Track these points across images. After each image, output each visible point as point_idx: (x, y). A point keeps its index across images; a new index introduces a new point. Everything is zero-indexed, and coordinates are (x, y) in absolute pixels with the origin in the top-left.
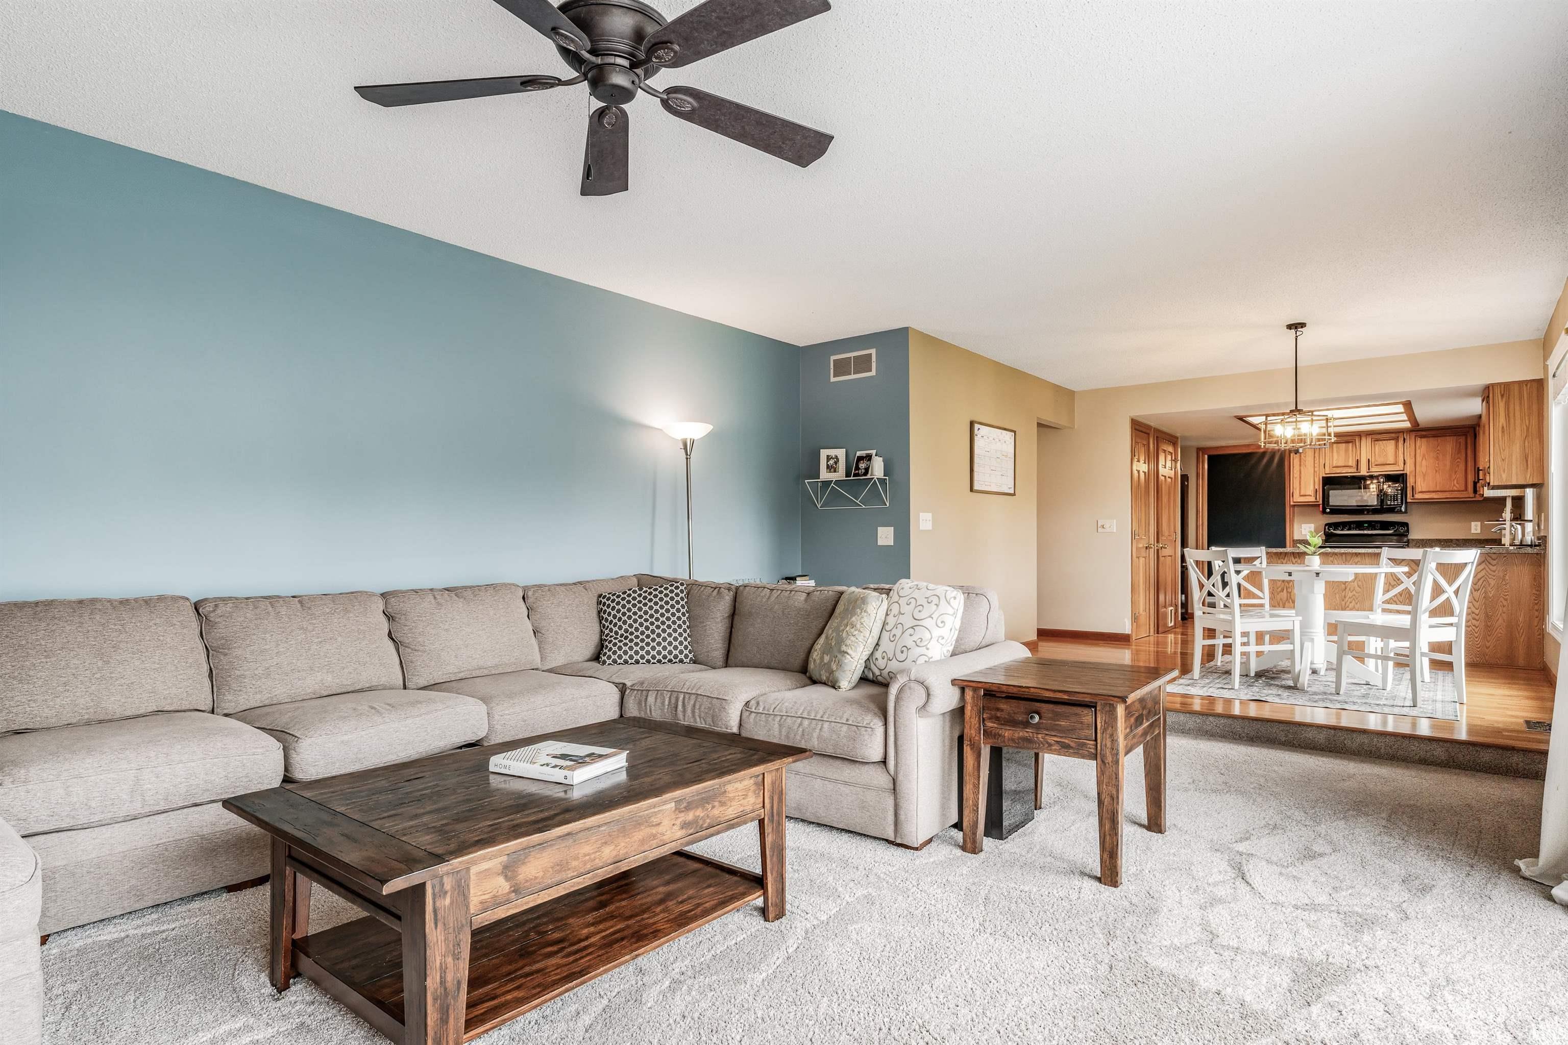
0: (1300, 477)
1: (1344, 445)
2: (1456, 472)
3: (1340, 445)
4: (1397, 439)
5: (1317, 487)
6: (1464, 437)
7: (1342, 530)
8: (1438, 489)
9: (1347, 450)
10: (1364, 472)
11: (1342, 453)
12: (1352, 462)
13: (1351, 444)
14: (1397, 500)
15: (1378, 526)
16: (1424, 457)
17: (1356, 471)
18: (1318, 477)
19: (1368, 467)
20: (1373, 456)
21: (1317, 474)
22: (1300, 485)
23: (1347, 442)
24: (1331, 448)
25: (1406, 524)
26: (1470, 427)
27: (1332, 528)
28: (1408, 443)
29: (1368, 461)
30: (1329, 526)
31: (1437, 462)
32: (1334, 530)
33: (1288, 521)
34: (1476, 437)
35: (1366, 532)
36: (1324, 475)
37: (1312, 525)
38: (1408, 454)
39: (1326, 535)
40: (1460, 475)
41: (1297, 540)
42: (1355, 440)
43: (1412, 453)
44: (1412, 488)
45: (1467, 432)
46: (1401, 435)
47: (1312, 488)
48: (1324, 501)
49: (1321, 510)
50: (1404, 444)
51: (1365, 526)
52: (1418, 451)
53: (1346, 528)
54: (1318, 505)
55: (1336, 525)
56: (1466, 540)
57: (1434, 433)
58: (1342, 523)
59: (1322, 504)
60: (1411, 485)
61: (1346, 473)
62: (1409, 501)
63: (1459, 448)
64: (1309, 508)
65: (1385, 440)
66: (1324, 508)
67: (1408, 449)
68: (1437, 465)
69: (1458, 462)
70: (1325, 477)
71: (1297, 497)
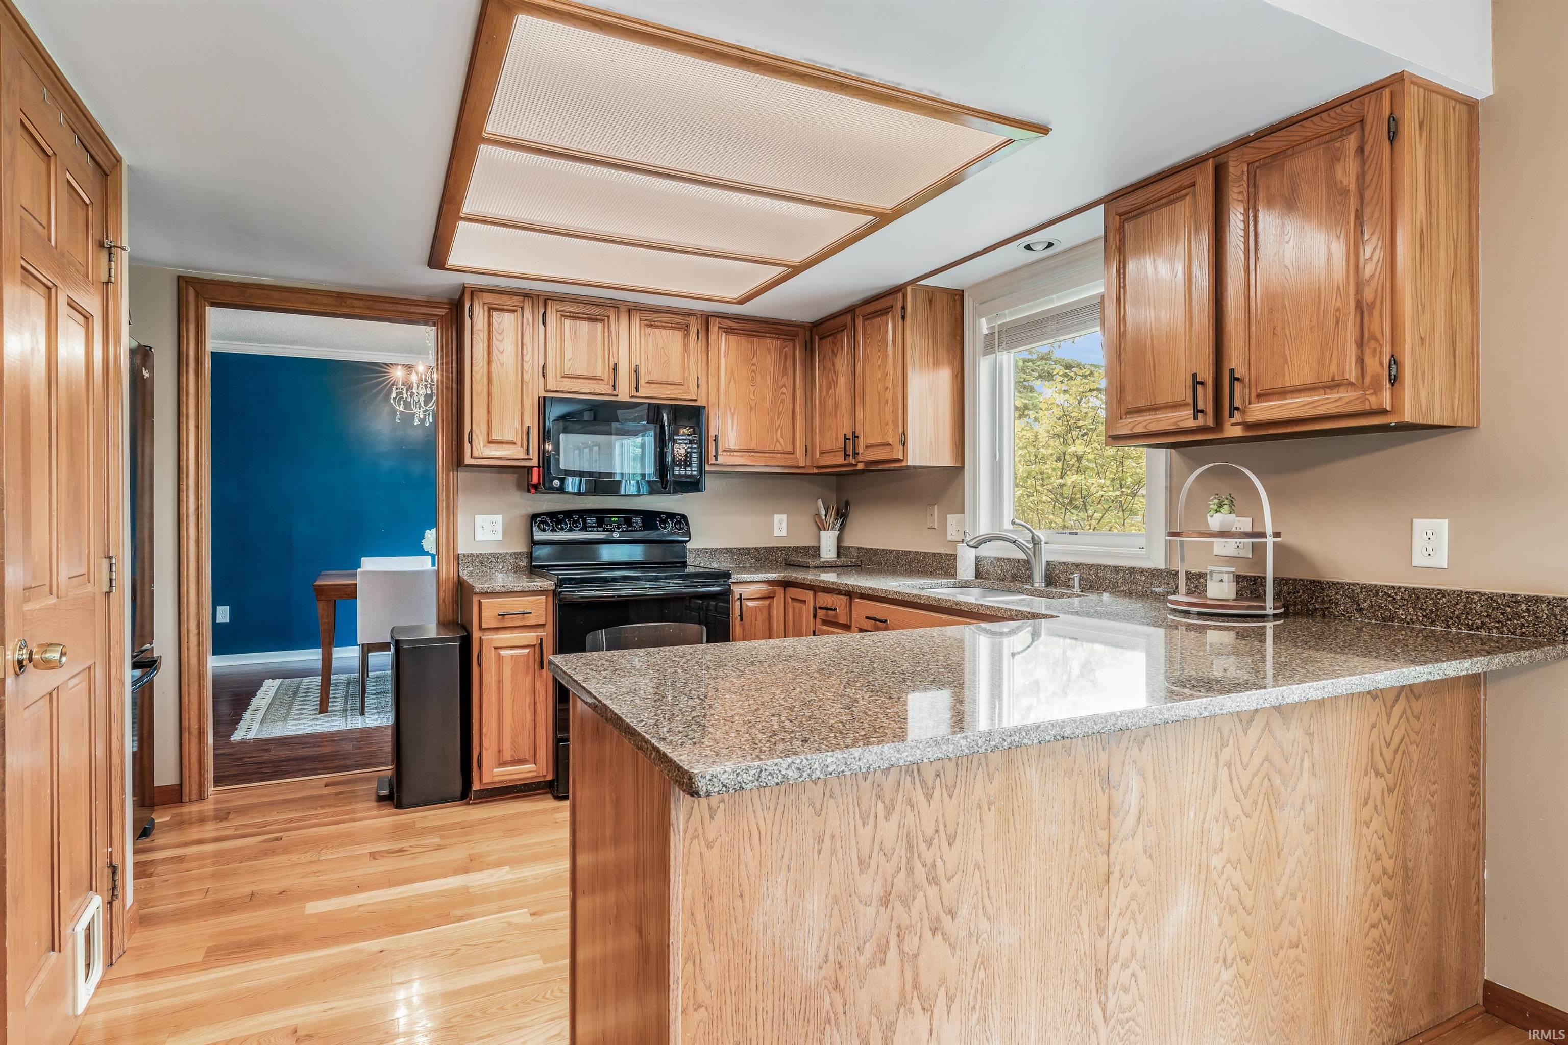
0: (489, 394)
1: (586, 324)
2: (780, 413)
3: (578, 323)
4: (685, 328)
5: (528, 422)
6: (791, 344)
7: (571, 530)
8: (753, 446)
9: (592, 338)
10: (624, 395)
11: (583, 342)
12: (601, 371)
13: (600, 325)
14: (690, 465)
15: (637, 521)
16: (731, 375)
17: (610, 392)
18: (530, 396)
19: (634, 385)
20: (643, 360)
21: (527, 387)
22: (489, 412)
23: (593, 319)
24: (559, 329)
25: (684, 517)
26: (800, 325)
27: (548, 525)
28: (704, 340)
29: (634, 367)
30: (542, 522)
31: (752, 389)
32: (553, 530)
33: (442, 505)
34: (809, 348)
35: (616, 535)
36: (543, 394)
37: (499, 519)
38: (704, 364)
39: (534, 543)
40: (786, 421)
41: (464, 555)
42: (608, 317)
43: (712, 364)
44: (715, 440)
45: (796, 335)
46: (692, 321)
47: (517, 424)
48: (546, 460)
49: (535, 480)
50: (697, 343)
51: (614, 522)
52: (723, 361)
53: (577, 527)
54: (530, 469)
55: (556, 519)
56: (769, 550)
57: (747, 326)
58: (568, 514)
59: (539, 467)
60: (712, 433)
61: (590, 394)
62: (707, 468)
63: (785, 368)
64: (504, 475)
65: (664, 327)
66: (547, 478)
67: (704, 356)
68: (752, 397)
69: (783, 393)
70: (544, 398)
71: (484, 446)
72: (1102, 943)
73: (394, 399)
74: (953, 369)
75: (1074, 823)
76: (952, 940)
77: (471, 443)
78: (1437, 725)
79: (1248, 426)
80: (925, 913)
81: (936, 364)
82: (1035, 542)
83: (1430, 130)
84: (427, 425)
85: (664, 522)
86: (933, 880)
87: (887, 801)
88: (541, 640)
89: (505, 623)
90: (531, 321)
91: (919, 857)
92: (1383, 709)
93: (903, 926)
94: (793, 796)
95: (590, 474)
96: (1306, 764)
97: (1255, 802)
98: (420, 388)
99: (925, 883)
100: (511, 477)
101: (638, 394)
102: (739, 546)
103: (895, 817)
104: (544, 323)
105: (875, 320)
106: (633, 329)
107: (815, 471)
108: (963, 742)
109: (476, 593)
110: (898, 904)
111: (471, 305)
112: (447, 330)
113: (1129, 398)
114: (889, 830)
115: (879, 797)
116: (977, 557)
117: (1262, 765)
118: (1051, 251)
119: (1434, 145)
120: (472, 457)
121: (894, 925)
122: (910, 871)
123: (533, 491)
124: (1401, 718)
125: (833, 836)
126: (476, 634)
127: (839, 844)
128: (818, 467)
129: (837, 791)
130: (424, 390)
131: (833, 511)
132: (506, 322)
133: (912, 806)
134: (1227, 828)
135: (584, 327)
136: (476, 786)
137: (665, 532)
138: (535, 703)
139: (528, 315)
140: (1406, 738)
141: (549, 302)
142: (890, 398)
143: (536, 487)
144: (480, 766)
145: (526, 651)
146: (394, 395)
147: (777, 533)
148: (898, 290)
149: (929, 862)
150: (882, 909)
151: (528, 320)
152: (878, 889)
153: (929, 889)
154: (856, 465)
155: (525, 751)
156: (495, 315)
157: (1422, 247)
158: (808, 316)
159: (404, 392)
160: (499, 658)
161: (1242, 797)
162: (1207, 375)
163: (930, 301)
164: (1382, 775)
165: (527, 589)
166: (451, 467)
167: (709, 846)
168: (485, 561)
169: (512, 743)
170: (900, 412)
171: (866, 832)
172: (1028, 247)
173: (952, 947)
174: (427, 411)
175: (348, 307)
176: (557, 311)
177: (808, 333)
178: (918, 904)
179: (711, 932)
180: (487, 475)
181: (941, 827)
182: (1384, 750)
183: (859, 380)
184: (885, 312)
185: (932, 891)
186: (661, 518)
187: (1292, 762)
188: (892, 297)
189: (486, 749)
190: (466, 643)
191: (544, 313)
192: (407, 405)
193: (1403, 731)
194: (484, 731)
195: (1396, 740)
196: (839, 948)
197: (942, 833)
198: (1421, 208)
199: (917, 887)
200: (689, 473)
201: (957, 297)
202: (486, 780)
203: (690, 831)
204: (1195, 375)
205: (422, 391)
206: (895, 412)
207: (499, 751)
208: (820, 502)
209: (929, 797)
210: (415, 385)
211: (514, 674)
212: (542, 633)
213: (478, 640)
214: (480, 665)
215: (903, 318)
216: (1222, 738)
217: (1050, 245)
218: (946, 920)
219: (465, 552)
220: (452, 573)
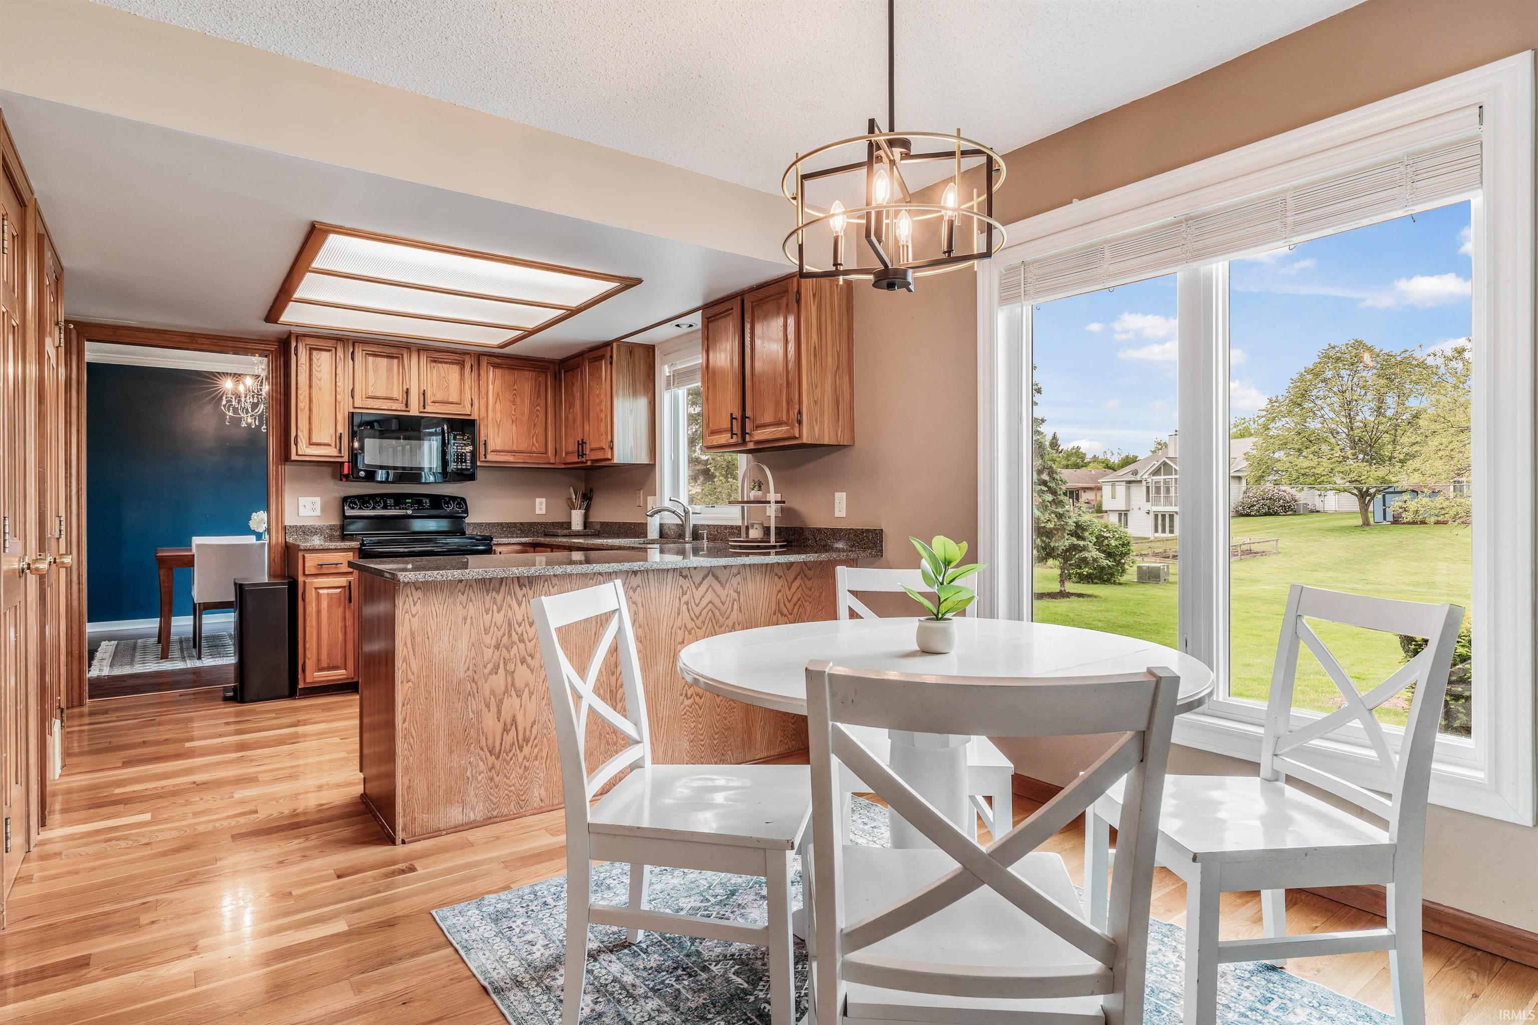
0: (310, 410)
1: (385, 360)
2: (535, 425)
3: (379, 359)
4: (462, 364)
5: (340, 429)
6: (544, 375)
7: (374, 508)
8: (515, 448)
9: (390, 369)
10: (414, 410)
11: (383, 372)
12: (397, 393)
13: (395, 361)
14: (465, 462)
15: (427, 502)
16: (497, 397)
17: (404, 409)
18: (342, 411)
19: (422, 404)
20: (429, 386)
21: (340, 405)
22: (310, 423)
23: (390, 357)
24: (364, 363)
25: (463, 500)
26: (552, 362)
27: (357, 505)
28: (476, 372)
29: (422, 391)
30: (351, 502)
31: (513, 407)
32: (360, 508)
33: (273, 490)
34: (557, 377)
35: (410, 512)
36: (352, 410)
37: (318, 500)
38: (476, 389)
39: (345, 517)
40: (540, 430)
41: (290, 526)
42: (403, 355)
43: (483, 389)
44: (485, 444)
45: (548, 369)
46: (467, 358)
47: (332, 431)
48: (354, 456)
49: (346, 471)
50: (471, 374)
51: (408, 503)
52: (491, 387)
53: (379, 506)
54: (342, 463)
55: (363, 500)
56: (531, 525)
57: (509, 362)
58: (372, 497)
59: (349, 462)
60: (482, 439)
61: (388, 410)
62: (478, 464)
63: (539, 391)
64: (322, 468)
65: (446, 363)
66: (355, 470)
67: (477, 383)
68: (513, 413)
69: (537, 410)
70: (353, 413)
71: (307, 447)
72: (613, 679)
73: (225, 406)
74: (648, 398)
75: (597, 623)
76: (532, 667)
77: (296, 445)
78: (824, 594)
79: (757, 442)
80: (518, 655)
81: (635, 394)
82: (686, 512)
83: (821, 298)
84: (253, 427)
85: (447, 503)
86: (522, 640)
87: (499, 605)
88: (350, 582)
89: (322, 571)
90: (342, 357)
91: (515, 630)
92: (786, 583)
93: (507, 658)
94: (452, 599)
95: (395, 468)
96: (736, 606)
97: (703, 622)
98: (248, 398)
99: (518, 642)
100: (327, 470)
101: (425, 411)
102: (507, 522)
103: (502, 612)
104: (353, 359)
105: (595, 363)
106: (421, 364)
107: (563, 466)
108: (516, 571)
109: (301, 550)
110: (504, 649)
111: (296, 346)
112: (276, 361)
113: (711, 425)
114: (499, 618)
115: (494, 603)
116: (661, 524)
117: (707, 605)
118: (691, 329)
119: (823, 305)
120: (297, 454)
121: (502, 658)
122: (510, 636)
123: (344, 479)
124: (798, 588)
125: (472, 618)
126: (301, 579)
127: (474, 621)
128: (565, 464)
129: (473, 598)
130: (251, 400)
131: (580, 495)
132: (323, 360)
133: (511, 608)
134: (687, 632)
135: (383, 362)
136: (301, 685)
137: (451, 508)
138: (345, 627)
139: (340, 353)
140: (802, 599)
141: (356, 344)
142: (604, 417)
143: (347, 477)
144: (304, 671)
145: (338, 590)
146: (224, 402)
147: (538, 512)
148: (609, 344)
149: (520, 633)
150: (496, 651)
151: (340, 357)
152: (494, 642)
153: (519, 644)
154: (586, 462)
155: (339, 661)
156: (315, 353)
157: (815, 356)
158: (558, 356)
159: (233, 400)
160: (318, 595)
161: (695, 619)
162: (737, 414)
163: (631, 352)
164: (786, 616)
165: (339, 547)
166: (279, 462)
167: (413, 616)
168: (306, 531)
169: (328, 655)
170: (609, 426)
171: (488, 618)
172: (678, 326)
173: (532, 671)
174: (253, 415)
175: (198, 344)
176: (363, 350)
177: (557, 367)
178: (514, 650)
179: (414, 651)
180: (307, 469)
181: (526, 618)
182: (787, 603)
183: (586, 404)
184: (601, 358)
185: (521, 646)
186: (445, 500)
187: (726, 605)
188: (603, 349)
189: (309, 659)
190: (293, 585)
191: (353, 353)
192: (235, 410)
193: (800, 595)
194: (307, 646)
195: (795, 599)
196: (475, 665)
197: (526, 621)
198: (815, 336)
199: (514, 643)
200: (464, 467)
201: (650, 350)
202: (309, 680)
203: (404, 610)
204: (732, 414)
205: (250, 400)
206: (606, 426)
207: (318, 660)
208: (572, 490)
209: (519, 604)
210: (244, 395)
211: (330, 607)
212: (351, 578)
213: (302, 583)
214: (304, 600)
215: (611, 363)
216: (683, 591)
217: (691, 326)
218: (529, 659)
219: (292, 524)
220: (281, 540)
